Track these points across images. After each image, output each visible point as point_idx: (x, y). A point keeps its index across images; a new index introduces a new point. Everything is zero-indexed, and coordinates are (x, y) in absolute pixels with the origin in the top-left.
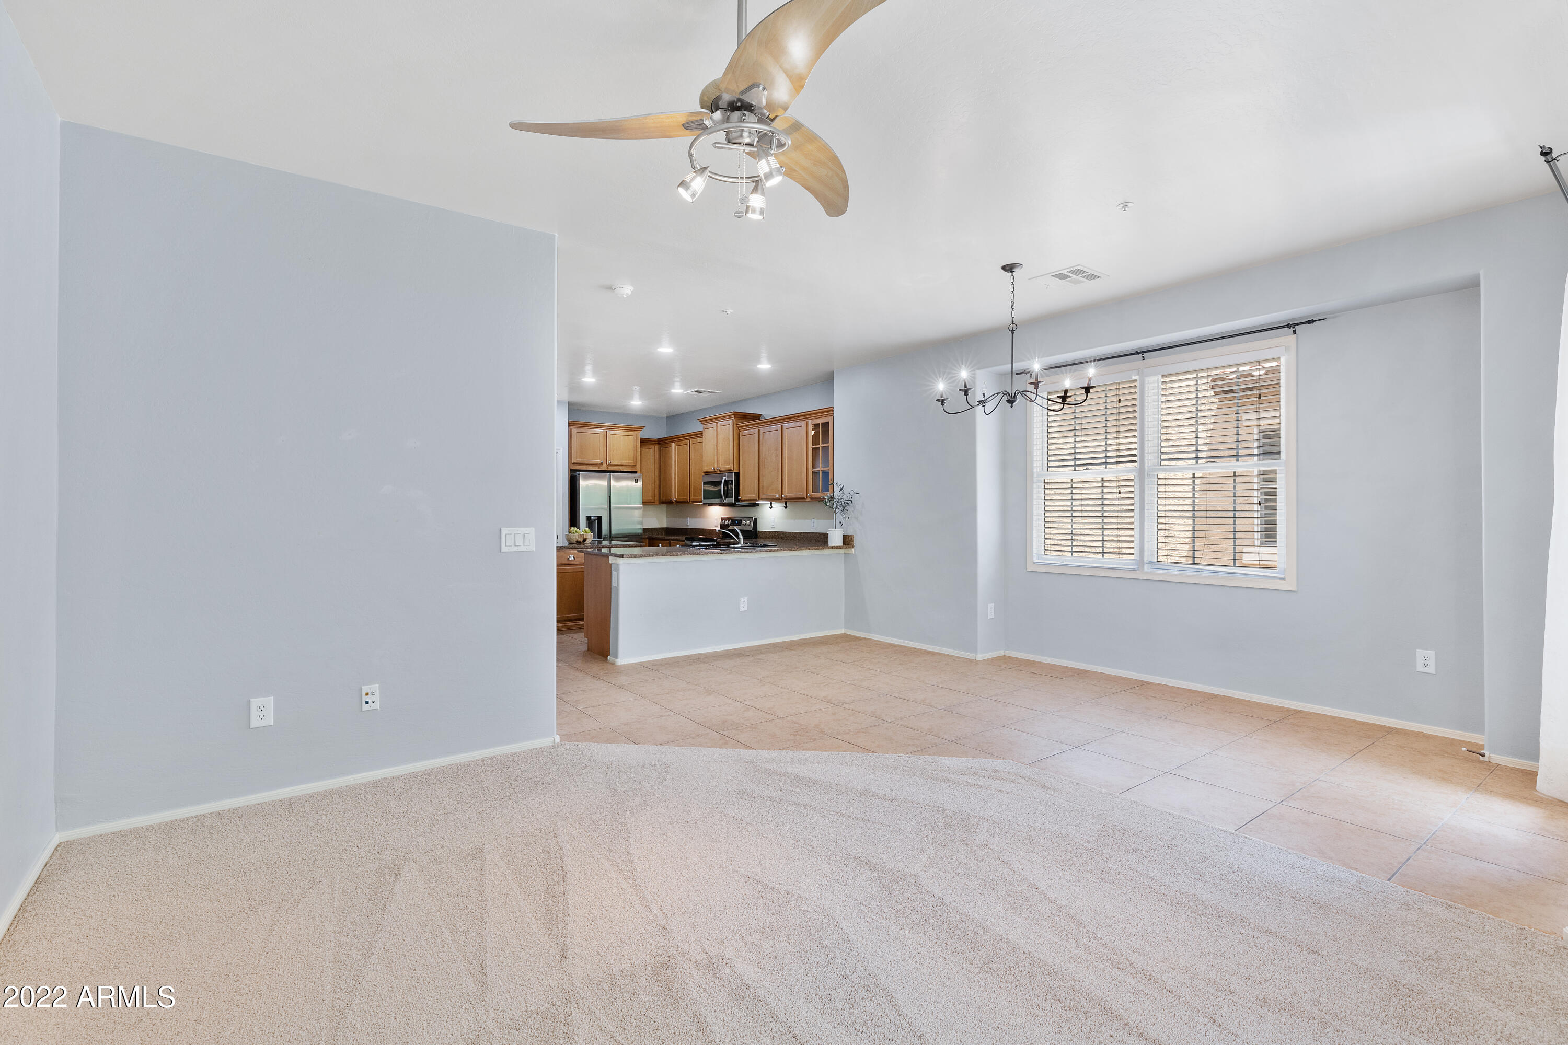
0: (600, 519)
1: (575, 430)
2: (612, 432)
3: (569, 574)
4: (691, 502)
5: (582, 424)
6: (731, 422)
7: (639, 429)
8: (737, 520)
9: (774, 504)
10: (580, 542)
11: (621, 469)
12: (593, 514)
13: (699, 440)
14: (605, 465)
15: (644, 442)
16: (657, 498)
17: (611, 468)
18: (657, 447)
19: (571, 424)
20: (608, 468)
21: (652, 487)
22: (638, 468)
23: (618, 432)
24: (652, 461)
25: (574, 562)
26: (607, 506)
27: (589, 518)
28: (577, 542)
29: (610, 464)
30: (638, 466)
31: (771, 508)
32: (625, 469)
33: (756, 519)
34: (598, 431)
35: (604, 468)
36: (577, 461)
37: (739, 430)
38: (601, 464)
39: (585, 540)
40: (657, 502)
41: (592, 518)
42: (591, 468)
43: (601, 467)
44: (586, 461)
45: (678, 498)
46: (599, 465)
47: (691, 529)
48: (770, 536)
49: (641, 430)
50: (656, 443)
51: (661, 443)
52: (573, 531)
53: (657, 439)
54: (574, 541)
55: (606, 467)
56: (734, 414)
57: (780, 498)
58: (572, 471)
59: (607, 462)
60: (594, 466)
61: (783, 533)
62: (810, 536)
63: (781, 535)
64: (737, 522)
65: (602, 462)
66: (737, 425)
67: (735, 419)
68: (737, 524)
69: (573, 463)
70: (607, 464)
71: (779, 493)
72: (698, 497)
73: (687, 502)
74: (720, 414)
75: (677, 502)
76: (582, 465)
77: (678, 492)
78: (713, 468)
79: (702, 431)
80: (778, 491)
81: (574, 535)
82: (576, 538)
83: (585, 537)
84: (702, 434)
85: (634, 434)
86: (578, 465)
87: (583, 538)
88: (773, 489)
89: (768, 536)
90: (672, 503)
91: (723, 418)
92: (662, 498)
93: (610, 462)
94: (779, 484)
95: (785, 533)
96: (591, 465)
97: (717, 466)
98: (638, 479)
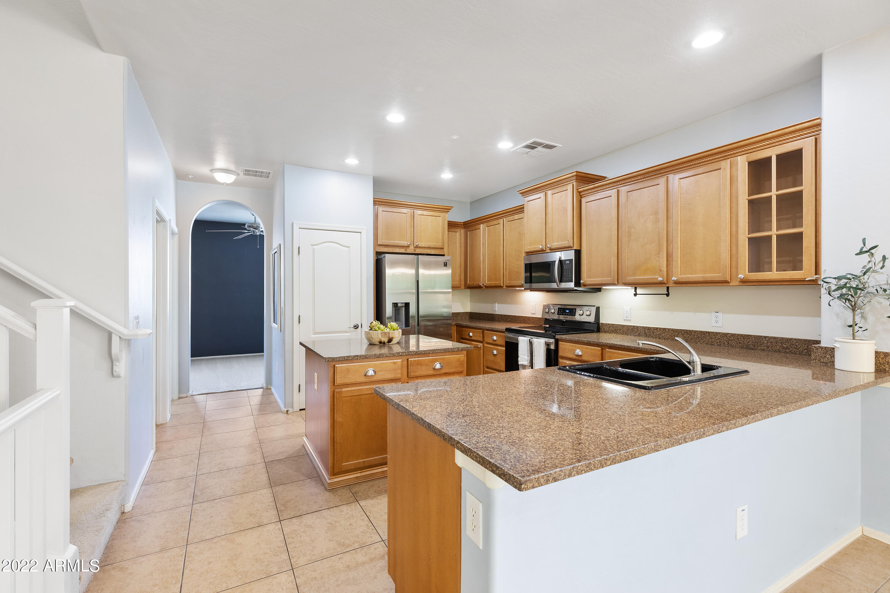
0: (407, 305)
1: (381, 209)
2: (419, 212)
3: (366, 396)
4: (505, 287)
5: (388, 202)
6: (570, 187)
7: (447, 210)
8: (568, 309)
9: (639, 291)
10: (384, 343)
11: (429, 251)
12: (401, 300)
13: (521, 216)
14: (412, 247)
15: (452, 225)
16: (463, 283)
17: (418, 251)
18: (463, 231)
19: (376, 202)
20: (415, 251)
21: (458, 271)
22: (445, 251)
23: (425, 213)
24: (458, 245)
25: (375, 379)
26: (414, 291)
27: (395, 305)
28: (380, 342)
29: (417, 247)
30: (446, 249)
31: (635, 295)
32: (433, 252)
33: (598, 309)
34: (405, 210)
35: (411, 250)
36: (383, 242)
37: (580, 195)
38: (408, 246)
39: (390, 340)
40: (463, 287)
41: (399, 305)
42: (397, 250)
43: (408, 250)
44: (391, 242)
45: (487, 283)
46: (406, 248)
47: (499, 315)
48: (622, 331)
49: (449, 211)
50: (462, 227)
51: (466, 226)
52: (378, 329)
53: (463, 222)
54: (377, 341)
55: (413, 250)
56: (576, 175)
57: (665, 281)
58: (378, 254)
59: (414, 244)
60: (400, 248)
61: (649, 329)
62: (708, 337)
63: (645, 331)
64: (568, 311)
65: (409, 244)
66: (579, 190)
67: (575, 183)
68: (569, 314)
69: (378, 244)
70: (414, 246)
71: (664, 275)
72: (515, 281)
73: (501, 287)
74: (551, 180)
75: (486, 287)
76: (388, 247)
77: (488, 277)
78: (541, 247)
79: (524, 205)
80: (662, 272)
81: (376, 334)
82: (378, 338)
83: (391, 336)
84: (523, 208)
85: (442, 214)
86: (384, 246)
87: (389, 337)
88: (649, 269)
89: (619, 331)
90: (479, 287)
91: (555, 184)
92: (468, 283)
93: (417, 244)
94: (663, 261)
95: (654, 330)
96: (397, 247)
97: (547, 243)
98: (446, 262)
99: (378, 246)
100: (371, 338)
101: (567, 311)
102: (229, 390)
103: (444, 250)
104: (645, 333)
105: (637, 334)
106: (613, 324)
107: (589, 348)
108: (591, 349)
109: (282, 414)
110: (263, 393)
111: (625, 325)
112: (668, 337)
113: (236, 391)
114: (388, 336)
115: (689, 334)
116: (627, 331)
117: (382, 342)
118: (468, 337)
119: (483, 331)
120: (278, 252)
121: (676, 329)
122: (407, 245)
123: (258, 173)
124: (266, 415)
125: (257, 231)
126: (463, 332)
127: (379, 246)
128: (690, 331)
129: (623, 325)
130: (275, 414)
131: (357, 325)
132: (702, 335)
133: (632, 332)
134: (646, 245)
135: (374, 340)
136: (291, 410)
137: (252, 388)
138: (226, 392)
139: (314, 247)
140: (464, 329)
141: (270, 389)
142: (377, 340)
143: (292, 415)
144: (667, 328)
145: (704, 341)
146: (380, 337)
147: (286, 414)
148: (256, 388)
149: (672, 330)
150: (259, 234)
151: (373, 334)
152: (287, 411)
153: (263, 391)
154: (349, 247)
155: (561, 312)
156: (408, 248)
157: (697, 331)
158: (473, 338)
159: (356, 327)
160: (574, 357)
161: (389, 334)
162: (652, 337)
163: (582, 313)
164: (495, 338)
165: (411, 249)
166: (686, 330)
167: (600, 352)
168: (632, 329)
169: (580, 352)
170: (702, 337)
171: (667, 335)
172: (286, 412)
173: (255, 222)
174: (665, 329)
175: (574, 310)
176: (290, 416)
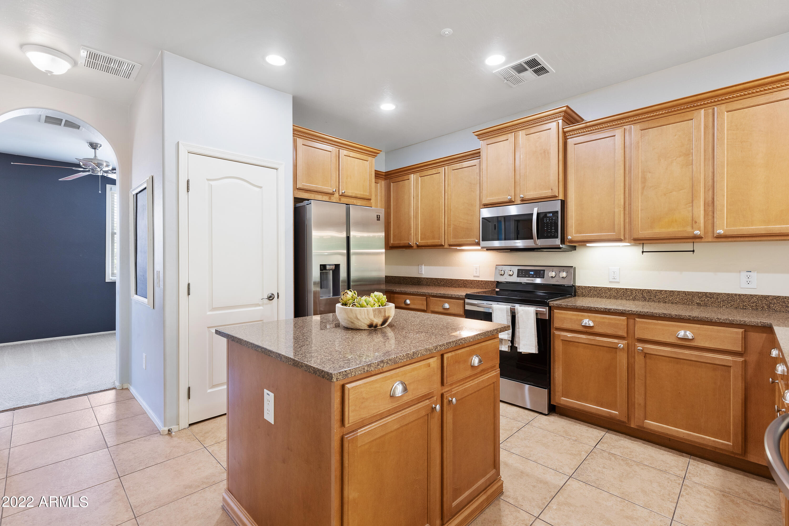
0: (337, 266)
1: (300, 142)
2: (345, 153)
4: (445, 246)
5: (309, 135)
6: (553, 126)
7: (374, 153)
8: (532, 270)
10: (376, 326)
11: (355, 202)
12: (331, 261)
13: (475, 162)
14: (337, 195)
15: (378, 175)
17: (345, 200)
18: (383, 183)
19: (296, 133)
20: (340, 200)
23: (352, 154)
24: (379, 198)
25: (405, 399)
26: (344, 251)
28: (370, 326)
29: (343, 195)
32: (360, 203)
33: (574, 270)
34: (328, 147)
36: (304, 185)
37: (566, 136)
39: (385, 322)
41: (328, 267)
42: (322, 197)
43: (332, 198)
44: (314, 186)
45: (420, 242)
46: (330, 195)
47: (427, 279)
48: (609, 295)
49: (377, 156)
50: (383, 178)
51: (389, 177)
52: (365, 304)
53: (385, 172)
54: (365, 324)
55: (338, 199)
56: (565, 112)
57: (702, 235)
58: (297, 200)
59: (339, 192)
60: (324, 195)
61: (649, 292)
62: (739, 300)
63: (643, 294)
64: (533, 273)
65: (334, 190)
66: (565, 130)
67: (560, 122)
68: (535, 276)
69: (297, 188)
70: (339, 194)
71: (700, 228)
72: (463, 239)
73: (442, 245)
74: (527, 117)
75: (418, 246)
76: (309, 192)
77: (421, 234)
78: (509, 197)
79: (480, 149)
80: (697, 224)
81: (366, 312)
82: (369, 318)
83: (387, 315)
84: (480, 152)
85: (370, 158)
86: (304, 191)
87: (385, 316)
88: (676, 221)
89: (604, 294)
90: (409, 247)
91: (530, 123)
92: (392, 242)
93: (343, 192)
94: (700, 211)
95: (656, 293)
96: (320, 193)
97: (518, 191)
98: (379, 215)
99: (296, 190)
100: (355, 320)
101: (531, 273)
102: (56, 399)
103: (372, 201)
104: (644, 297)
105: (631, 297)
106: (595, 287)
107: (606, 318)
108: (609, 319)
109: (161, 436)
110: (117, 398)
111: (613, 288)
112: (677, 301)
113: (68, 398)
114: (383, 314)
115: (709, 297)
116: (615, 294)
117: (374, 325)
118: (403, 305)
119: (427, 298)
120: (149, 189)
121: (690, 292)
122: (331, 192)
123: (112, 65)
124: (133, 443)
125: (99, 169)
126: (395, 299)
127: (298, 190)
128: (710, 294)
129: (610, 288)
130: (148, 437)
131: (273, 294)
132: (728, 298)
133: (623, 296)
134: (671, 192)
135: (361, 322)
136: (175, 428)
137: (96, 391)
138: (50, 402)
139: (211, 183)
140: (396, 295)
141: (127, 389)
142: (366, 322)
143: (179, 438)
144: (675, 291)
145: (732, 305)
146: (372, 317)
147: (167, 437)
148: (103, 389)
149: (684, 293)
150: (102, 174)
151: (360, 312)
152: (169, 431)
153: (117, 395)
154: (261, 187)
155: (522, 274)
156: (332, 195)
157: (721, 294)
158: (412, 306)
159: (271, 298)
160: (581, 329)
161: (385, 312)
162: (654, 300)
163: (554, 275)
164: (447, 306)
165: (336, 198)
166: (705, 293)
167: (626, 323)
168: (624, 292)
169: (590, 322)
170: (729, 300)
171: (676, 298)
172: (167, 432)
173: (95, 158)
174: (673, 291)
175: (542, 272)
176: (175, 441)
